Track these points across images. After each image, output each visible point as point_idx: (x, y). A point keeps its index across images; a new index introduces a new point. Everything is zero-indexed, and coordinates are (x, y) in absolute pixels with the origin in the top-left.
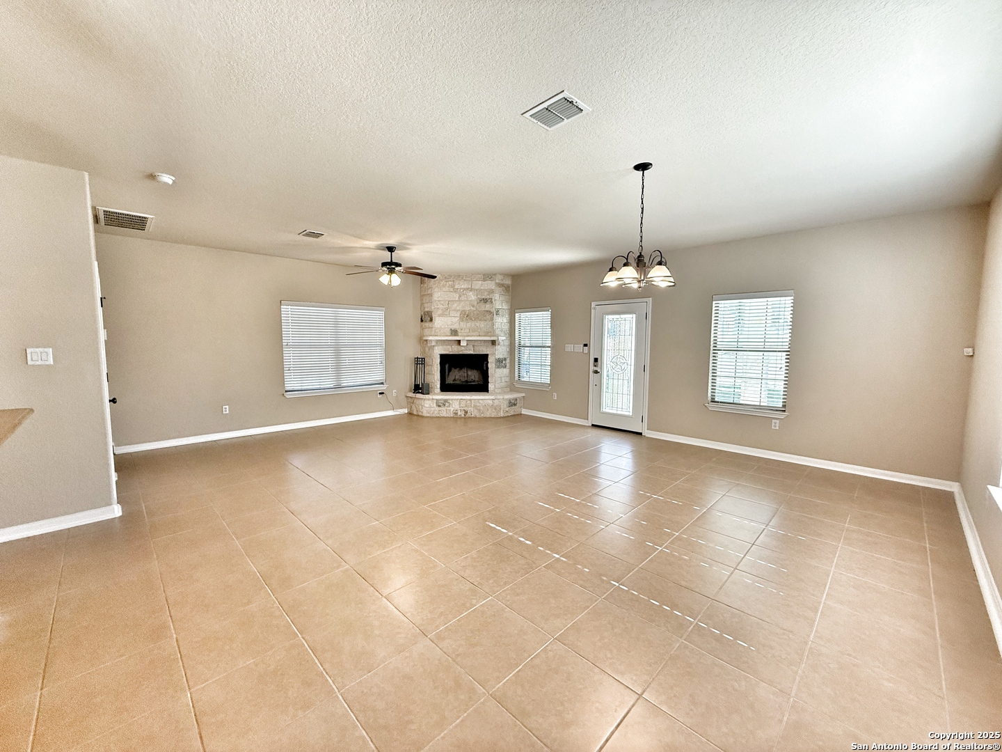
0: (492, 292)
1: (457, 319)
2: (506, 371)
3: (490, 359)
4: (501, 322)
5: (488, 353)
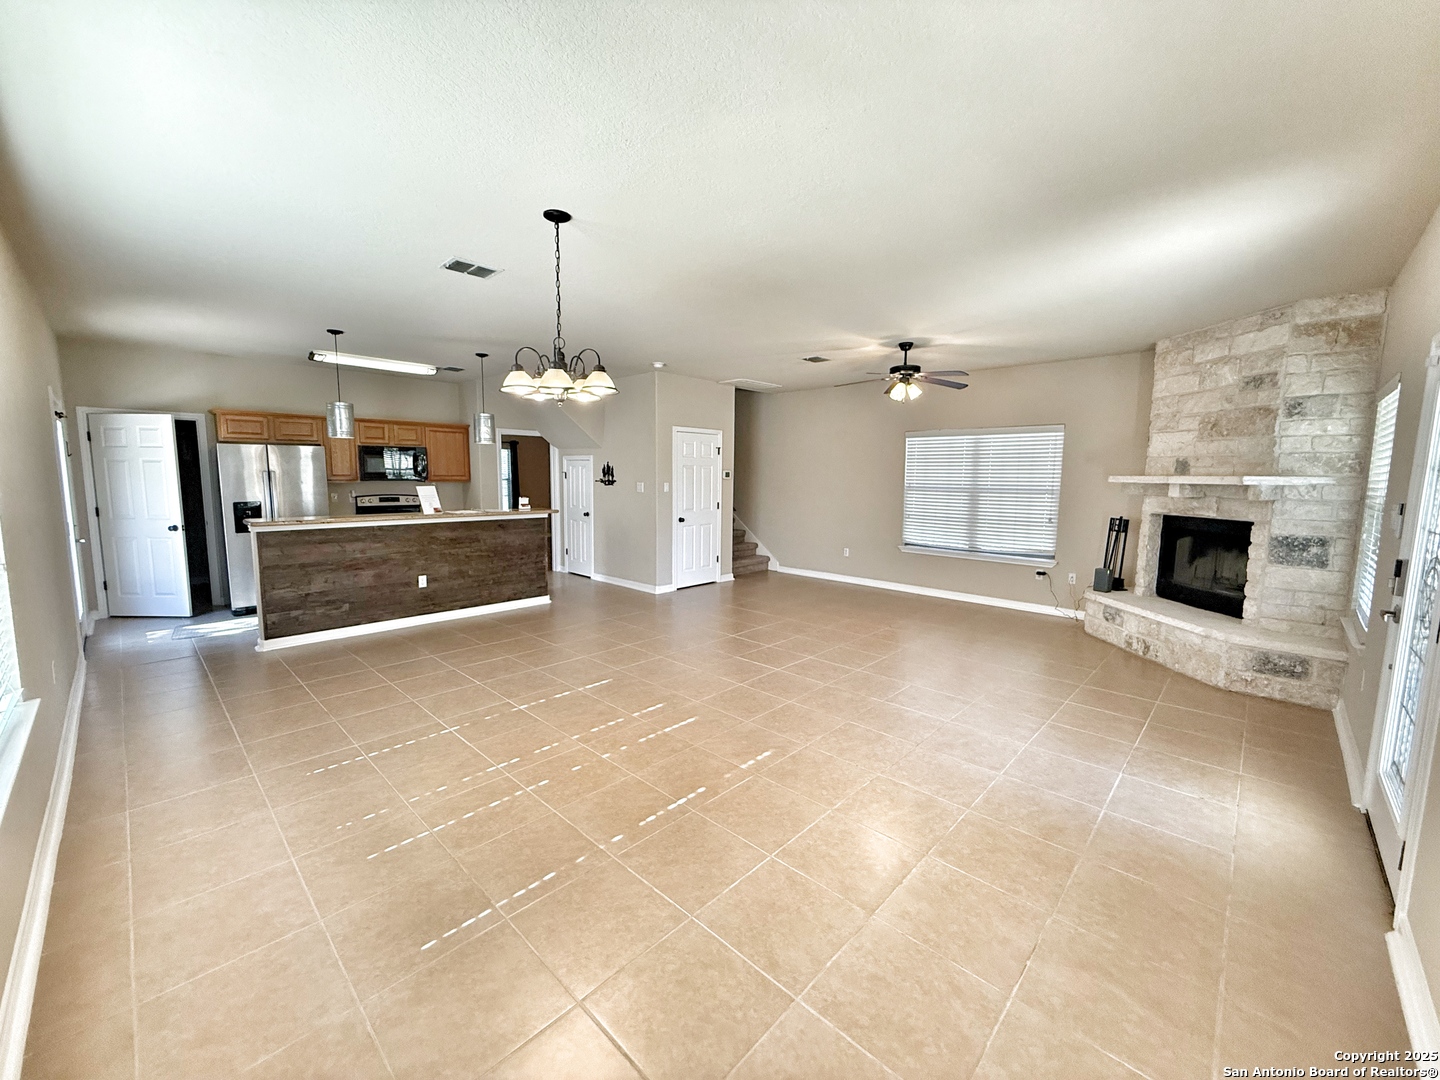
0: (1279, 353)
1: (1192, 435)
2: (1316, 576)
3: (1257, 536)
5: (1250, 518)
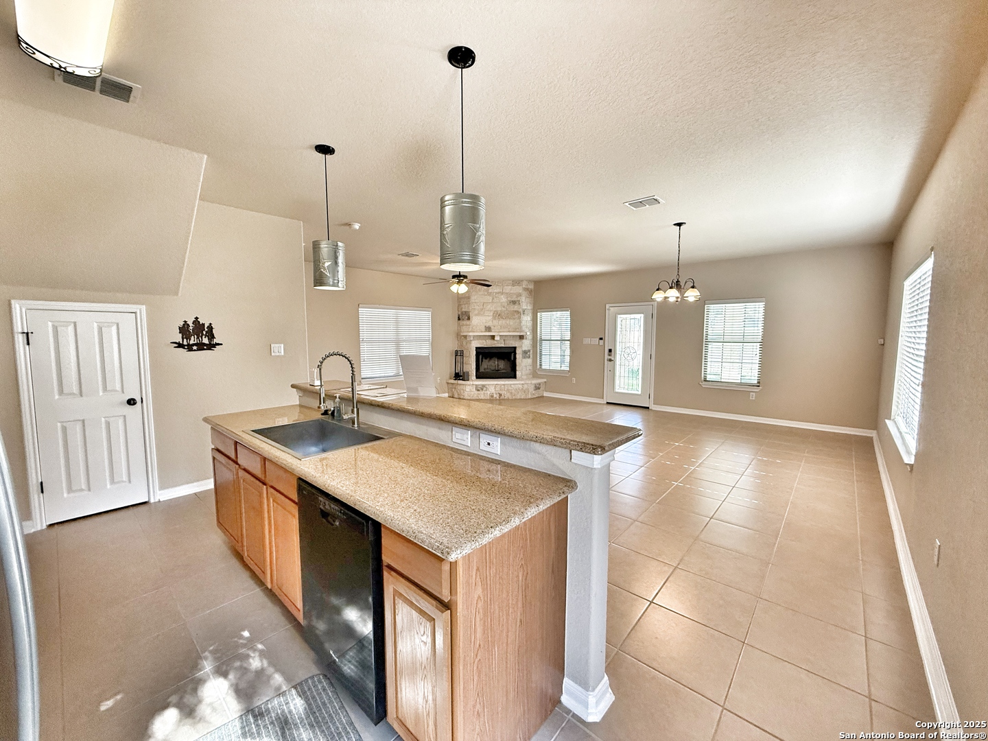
0: (520, 295)
1: (490, 318)
2: (529, 361)
3: (518, 351)
4: (527, 319)
5: (516, 345)
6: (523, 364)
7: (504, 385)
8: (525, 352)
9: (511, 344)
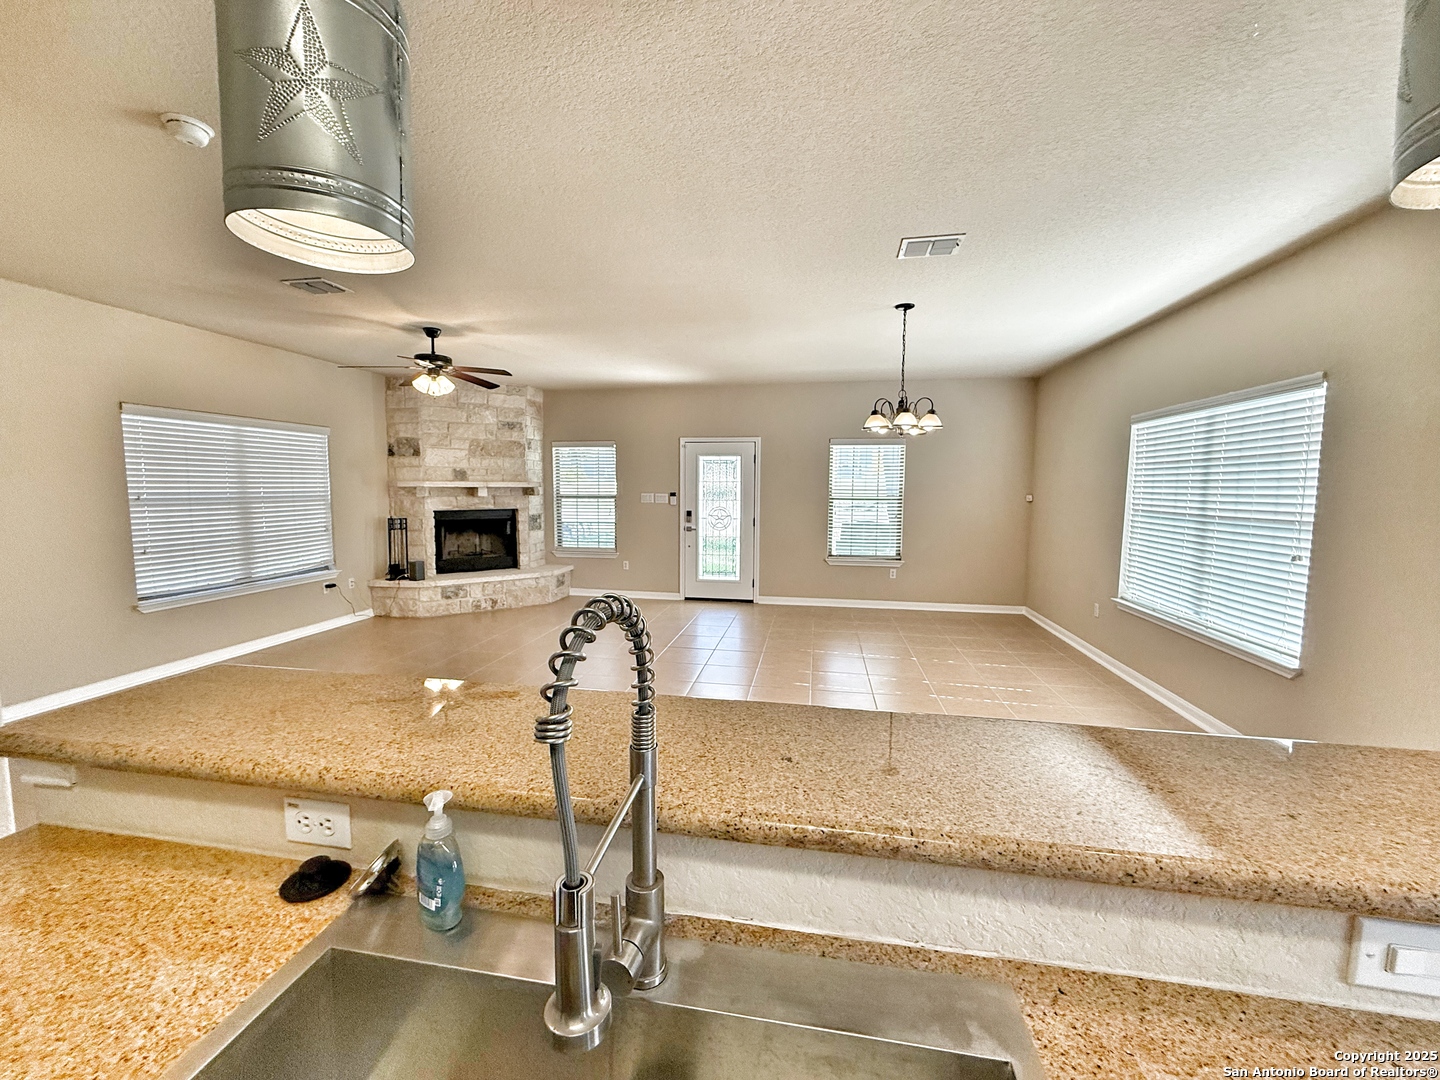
1: (464, 453)
2: (540, 534)
3: (522, 518)
4: (534, 457)
5: (518, 507)
6: (530, 541)
7: (500, 582)
8: (534, 519)
9: (508, 503)
